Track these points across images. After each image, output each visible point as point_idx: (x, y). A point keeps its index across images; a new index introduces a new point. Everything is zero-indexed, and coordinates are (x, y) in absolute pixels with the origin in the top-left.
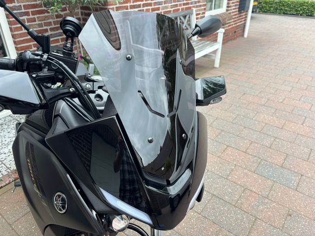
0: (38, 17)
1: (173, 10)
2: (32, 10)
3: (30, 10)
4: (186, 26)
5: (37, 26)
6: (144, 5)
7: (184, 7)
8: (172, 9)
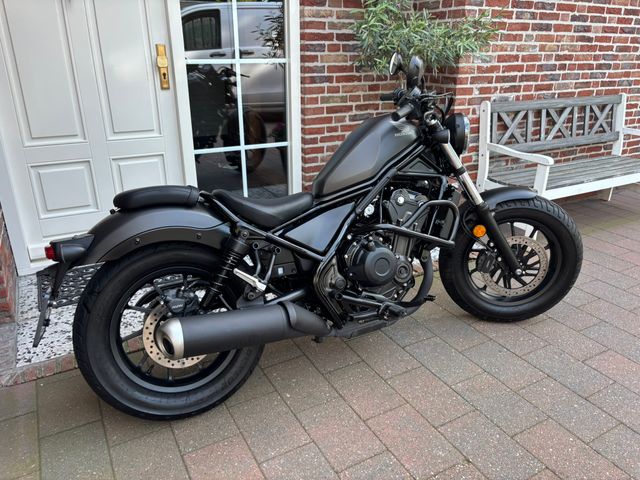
0: (343, 87)
2: (338, 74)
3: (335, 75)
5: (339, 100)
7: (604, 89)
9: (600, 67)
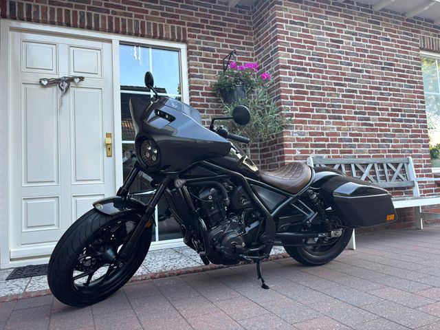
1: (373, 156)
6: (329, 146)
7: (391, 154)
8: (371, 155)
9: (383, 141)
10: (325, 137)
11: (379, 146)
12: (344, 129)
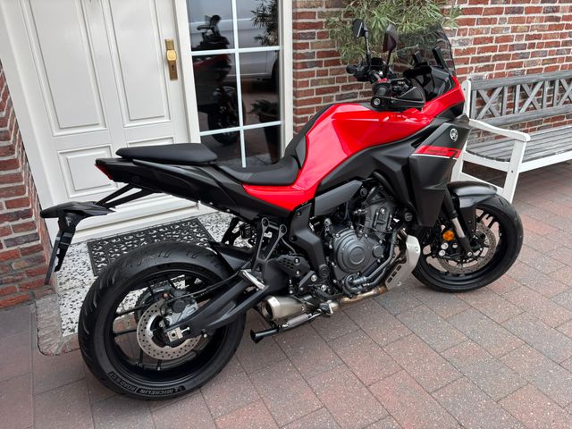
0: (331, 70)
1: (546, 68)
2: (327, 59)
3: (324, 59)
4: (568, 97)
5: (327, 82)
6: (496, 58)
7: (568, 63)
8: (544, 67)
9: (565, 44)
10: (494, 44)
11: (558, 53)
12: (521, 29)
